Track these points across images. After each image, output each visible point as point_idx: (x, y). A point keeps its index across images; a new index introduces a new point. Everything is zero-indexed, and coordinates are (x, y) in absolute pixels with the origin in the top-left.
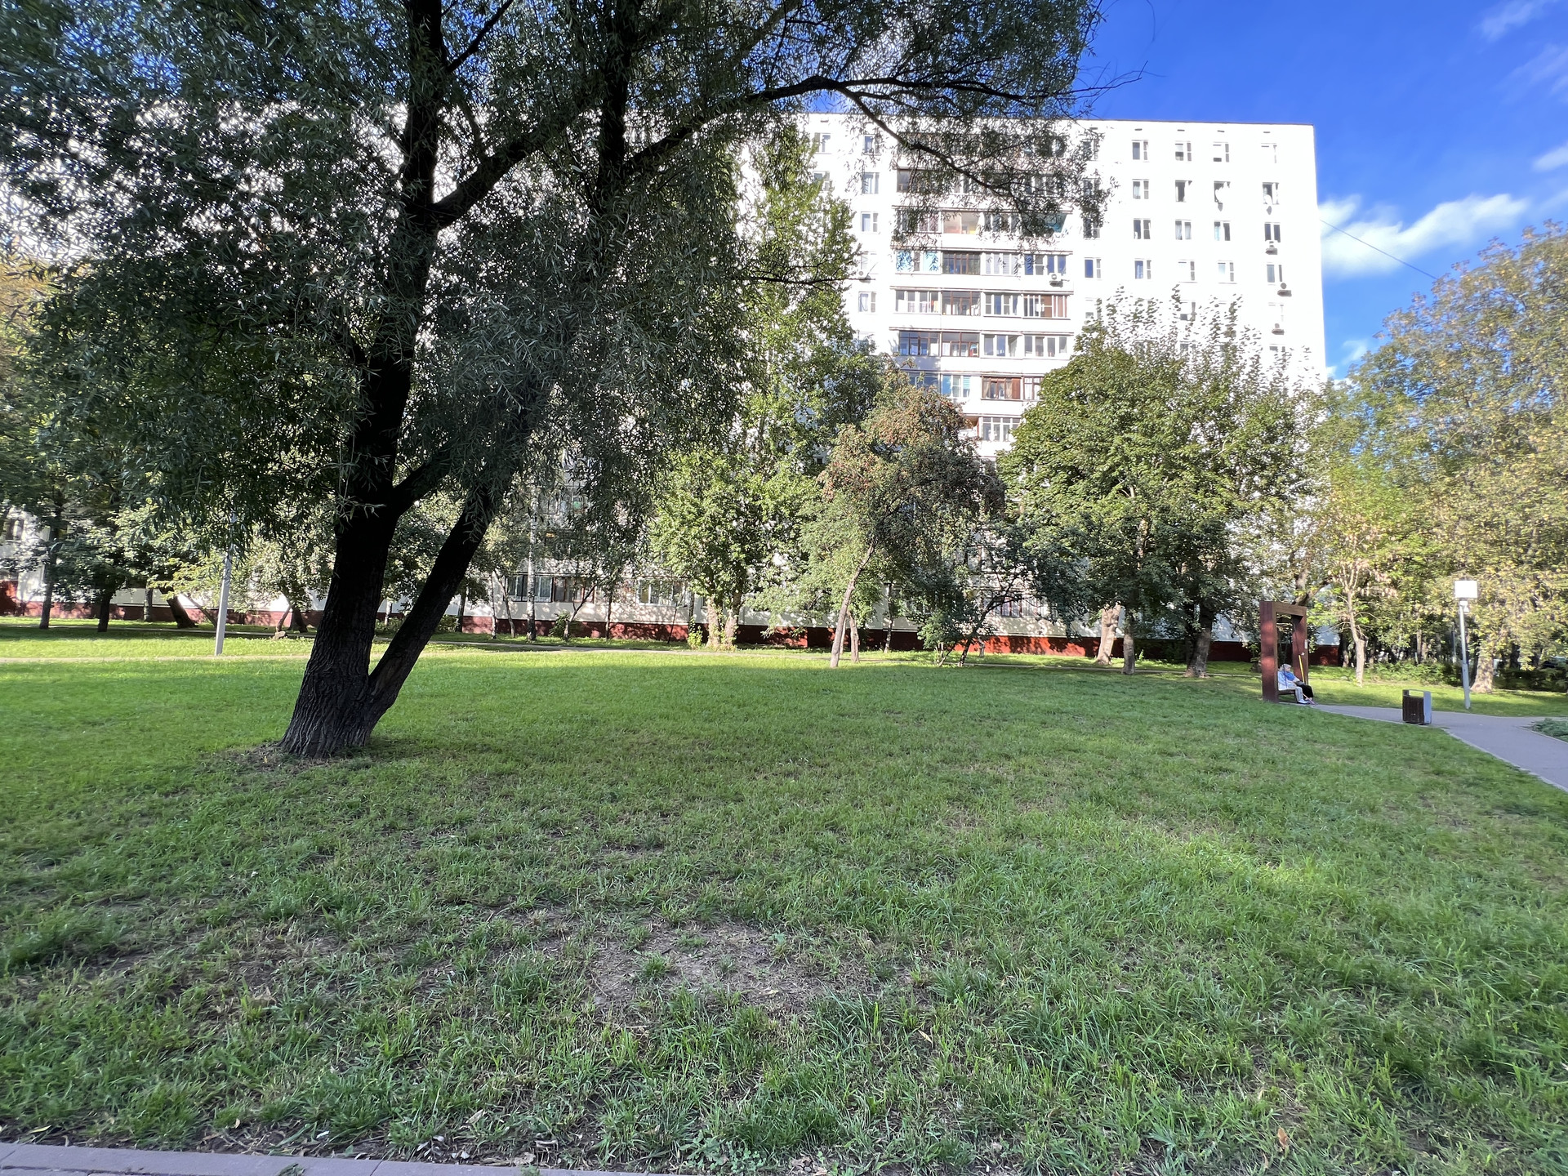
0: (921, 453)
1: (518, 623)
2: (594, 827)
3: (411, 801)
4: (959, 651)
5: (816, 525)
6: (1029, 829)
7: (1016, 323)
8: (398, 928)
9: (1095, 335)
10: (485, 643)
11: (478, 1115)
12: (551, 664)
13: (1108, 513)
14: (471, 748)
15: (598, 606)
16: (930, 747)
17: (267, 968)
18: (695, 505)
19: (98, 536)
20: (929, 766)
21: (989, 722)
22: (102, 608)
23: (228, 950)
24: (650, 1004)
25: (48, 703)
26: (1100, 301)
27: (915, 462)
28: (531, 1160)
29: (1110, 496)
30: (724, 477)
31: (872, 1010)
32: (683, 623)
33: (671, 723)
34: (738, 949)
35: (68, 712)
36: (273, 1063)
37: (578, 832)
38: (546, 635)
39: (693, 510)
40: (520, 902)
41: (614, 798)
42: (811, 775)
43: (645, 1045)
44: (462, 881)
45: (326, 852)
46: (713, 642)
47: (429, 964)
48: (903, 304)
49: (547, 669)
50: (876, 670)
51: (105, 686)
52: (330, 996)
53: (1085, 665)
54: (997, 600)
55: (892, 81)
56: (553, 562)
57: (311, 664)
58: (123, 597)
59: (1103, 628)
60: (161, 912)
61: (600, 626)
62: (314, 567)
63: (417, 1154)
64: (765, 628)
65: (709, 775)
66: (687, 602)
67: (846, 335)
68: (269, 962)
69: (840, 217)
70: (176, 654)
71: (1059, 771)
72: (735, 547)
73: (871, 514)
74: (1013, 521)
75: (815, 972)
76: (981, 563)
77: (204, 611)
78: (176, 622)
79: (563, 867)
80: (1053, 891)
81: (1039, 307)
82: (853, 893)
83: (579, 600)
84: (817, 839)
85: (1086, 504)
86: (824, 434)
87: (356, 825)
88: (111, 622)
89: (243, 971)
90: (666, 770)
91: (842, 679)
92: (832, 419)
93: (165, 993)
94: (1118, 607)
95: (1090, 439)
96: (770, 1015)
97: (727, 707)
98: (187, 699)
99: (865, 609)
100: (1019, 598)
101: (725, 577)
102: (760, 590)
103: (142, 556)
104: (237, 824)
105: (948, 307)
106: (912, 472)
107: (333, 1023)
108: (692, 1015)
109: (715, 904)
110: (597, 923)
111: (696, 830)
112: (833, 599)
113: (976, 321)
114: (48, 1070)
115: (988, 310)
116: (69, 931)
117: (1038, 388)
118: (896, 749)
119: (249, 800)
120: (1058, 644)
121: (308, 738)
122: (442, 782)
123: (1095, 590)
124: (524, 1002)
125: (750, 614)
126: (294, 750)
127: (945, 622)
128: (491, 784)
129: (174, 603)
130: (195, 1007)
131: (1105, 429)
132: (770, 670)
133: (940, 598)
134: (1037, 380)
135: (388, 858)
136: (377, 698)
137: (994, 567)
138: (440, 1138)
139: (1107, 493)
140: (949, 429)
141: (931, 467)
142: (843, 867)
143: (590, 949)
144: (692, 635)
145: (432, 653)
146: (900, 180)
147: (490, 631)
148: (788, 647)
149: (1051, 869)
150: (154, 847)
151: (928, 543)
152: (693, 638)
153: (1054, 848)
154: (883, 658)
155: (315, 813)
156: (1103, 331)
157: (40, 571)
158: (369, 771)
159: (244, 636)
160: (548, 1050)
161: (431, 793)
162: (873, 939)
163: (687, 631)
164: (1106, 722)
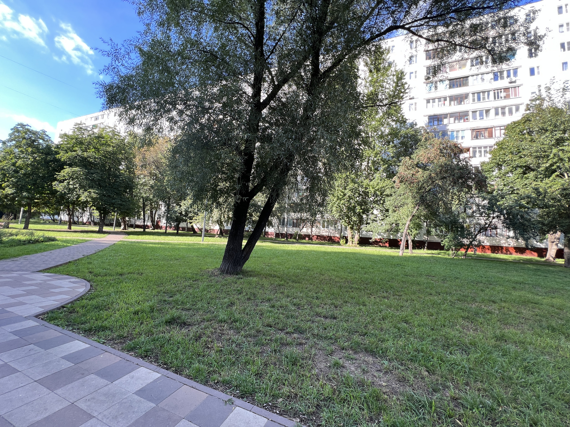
0: (441, 166)
1: (282, 234)
2: (311, 307)
3: (254, 291)
4: (463, 251)
5: (392, 198)
6: (510, 338)
7: (490, 103)
8: (253, 332)
9: (538, 102)
10: (272, 241)
11: (281, 400)
12: (293, 249)
13: (550, 187)
14: (270, 275)
15: (308, 229)
16: (451, 293)
17: (220, 336)
18: (342, 192)
19: (177, 208)
20: (450, 301)
21: (481, 285)
22: (177, 228)
23: (211, 329)
24: (336, 376)
25: (167, 253)
26: (539, 86)
27: (438, 170)
28: (298, 421)
29: (551, 178)
30: (353, 181)
31: (431, 403)
32: (338, 236)
33: (336, 273)
34: (368, 364)
35: (171, 256)
36: (223, 366)
37: (306, 309)
38: (291, 239)
39: (342, 194)
40: (289, 330)
41: (317, 298)
42: (394, 299)
43: (335, 391)
44: (271, 320)
45: (232, 304)
46: (350, 243)
47: (263, 345)
48: (430, 105)
49: (292, 250)
50: (421, 258)
51: (179, 249)
52: (236, 349)
53: (537, 261)
54: (483, 229)
55: (424, 18)
56: (293, 214)
57: (227, 245)
58: (182, 225)
59: (549, 244)
60: (195, 314)
61: (308, 236)
62: (226, 216)
63: (264, 407)
64: (371, 238)
65: (352, 294)
66: (340, 228)
67: (404, 122)
68: (220, 335)
69: (400, 76)
70: (193, 241)
71: (526, 312)
72: (358, 207)
73: (417, 193)
74: (492, 193)
75: (402, 380)
76: (473, 212)
77: (199, 229)
78: (192, 232)
79: (302, 320)
80: (528, 371)
81: (503, 94)
82: (417, 350)
83: (301, 227)
84: (399, 326)
85: (535, 183)
86: (395, 162)
87: (240, 296)
88: (179, 232)
89: (214, 336)
90: (335, 290)
91: (405, 260)
92: (398, 155)
93: (198, 338)
94: (559, 233)
95: (537, 152)
96: (384, 393)
97: (357, 269)
98: (196, 254)
99: (415, 232)
100: (496, 228)
101: (354, 219)
102: (369, 224)
103: (186, 213)
104: (210, 292)
105: (452, 103)
106: (437, 174)
107: (238, 358)
108: (352, 385)
109: (358, 344)
110: (315, 342)
111: (348, 314)
112: (400, 227)
113: (468, 106)
114: (174, 353)
115: (474, 100)
116: (176, 316)
117: (503, 131)
118: (433, 292)
119: (213, 285)
120: (520, 250)
121: (226, 268)
122: (263, 286)
123: (543, 224)
124: (293, 365)
125: (364, 233)
126: (224, 271)
127: (455, 238)
128: (277, 288)
129: (192, 226)
130: (204, 344)
131: (546, 146)
132: (374, 255)
133: (452, 228)
134: (503, 128)
135: (249, 308)
136: (244, 257)
137: (481, 214)
138: (270, 404)
139: (549, 177)
140: (455, 154)
141: (446, 172)
142: (412, 339)
143: (313, 351)
144: (342, 240)
145: (258, 244)
146: (427, 55)
147: (273, 237)
148: (380, 246)
149: (525, 360)
150: (192, 295)
151: (445, 204)
152: (342, 241)
153: (526, 349)
154: (424, 252)
155: (229, 291)
156: (543, 100)
157: (165, 218)
158: (242, 280)
159: (208, 236)
160: (302, 384)
161: (260, 289)
162: (429, 373)
163: (339, 239)
164: (554, 291)
